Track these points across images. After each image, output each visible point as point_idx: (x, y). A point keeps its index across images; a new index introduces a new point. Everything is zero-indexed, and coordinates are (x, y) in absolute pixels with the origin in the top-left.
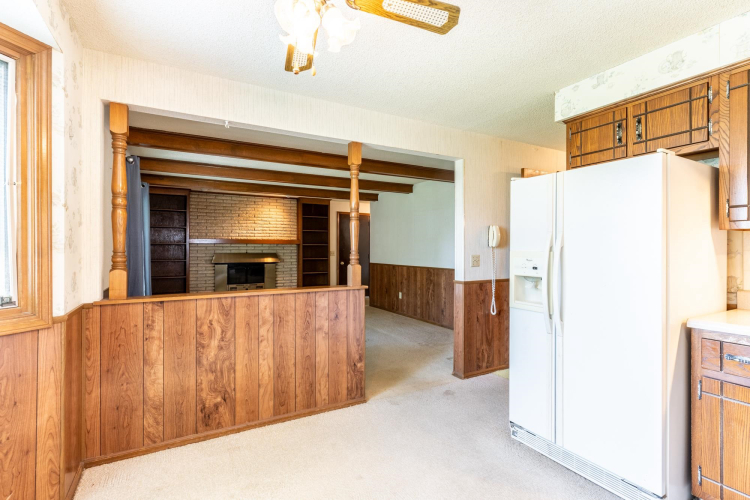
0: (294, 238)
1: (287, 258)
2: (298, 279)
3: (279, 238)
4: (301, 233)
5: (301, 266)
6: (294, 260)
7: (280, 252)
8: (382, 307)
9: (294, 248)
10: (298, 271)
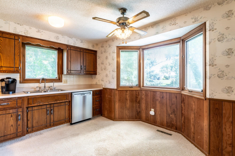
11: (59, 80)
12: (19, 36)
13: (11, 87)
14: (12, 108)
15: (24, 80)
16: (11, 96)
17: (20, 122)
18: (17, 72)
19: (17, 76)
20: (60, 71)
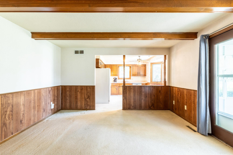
11: (130, 78)
12: (117, 65)
13: (116, 80)
14: (115, 86)
15: (119, 79)
16: (115, 83)
17: (117, 90)
18: (117, 76)
19: (117, 77)
20: (130, 76)
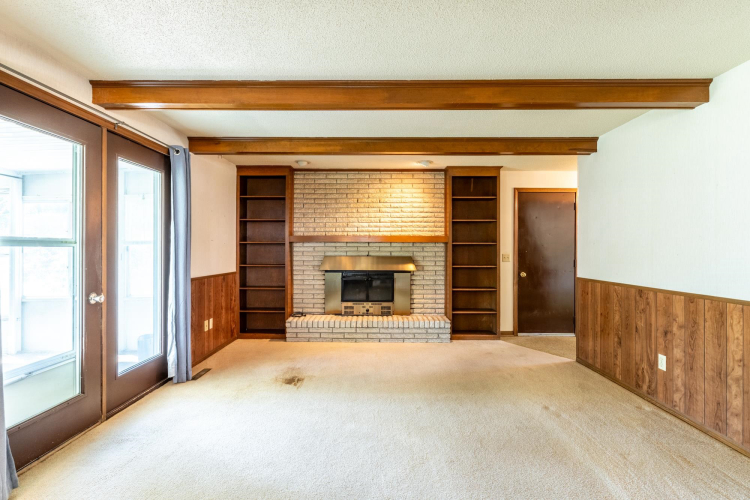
0: (440, 232)
1: (429, 265)
2: (446, 299)
3: (416, 233)
4: (449, 225)
5: (450, 277)
6: (441, 268)
7: (418, 256)
8: (606, 372)
9: (440, 249)
10: (446, 285)
